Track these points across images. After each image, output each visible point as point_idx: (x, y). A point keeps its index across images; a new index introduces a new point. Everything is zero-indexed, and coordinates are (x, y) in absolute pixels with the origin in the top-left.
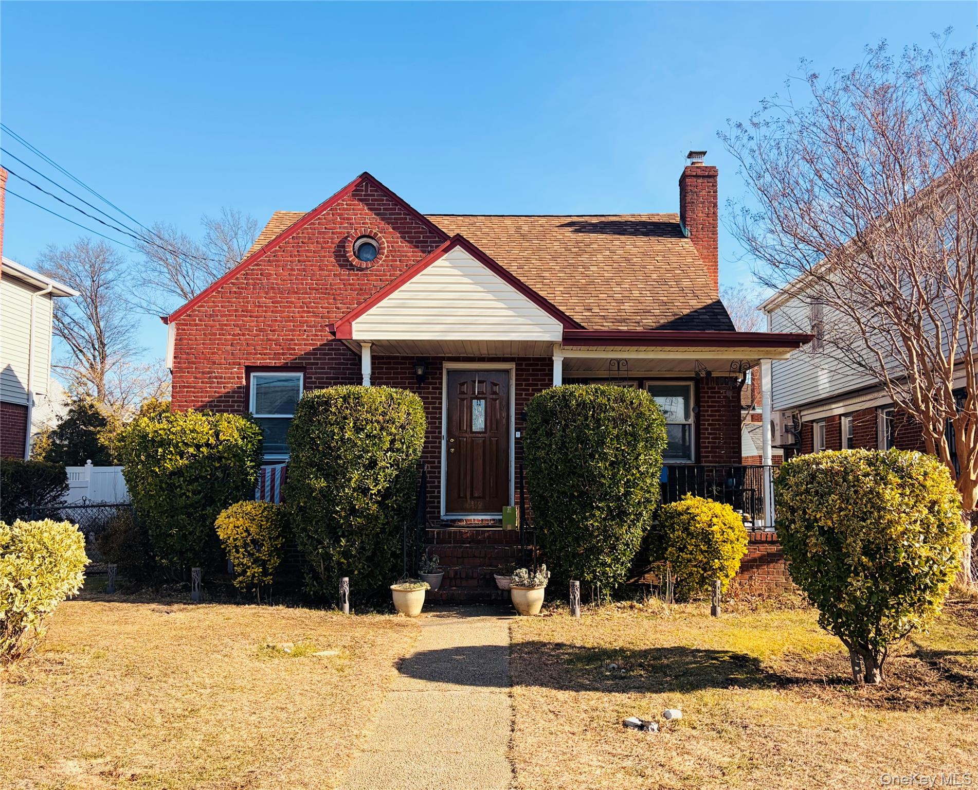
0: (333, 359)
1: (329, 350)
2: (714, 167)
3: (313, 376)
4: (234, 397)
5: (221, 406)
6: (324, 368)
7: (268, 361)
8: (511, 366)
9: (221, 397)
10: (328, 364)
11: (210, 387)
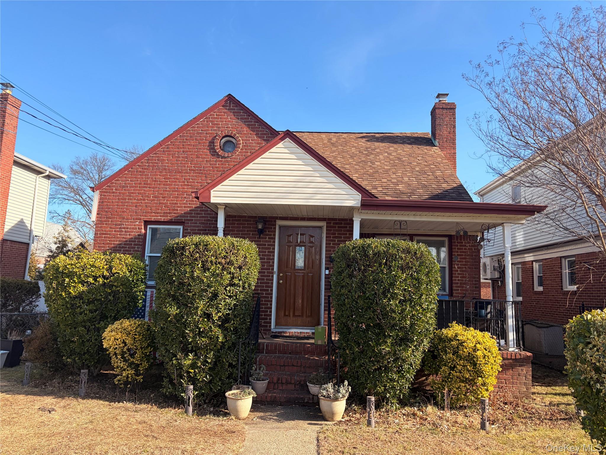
0: (203, 217)
1: (201, 211)
2: (454, 103)
3: (189, 228)
4: (135, 241)
5: (126, 247)
6: (196, 223)
7: (159, 217)
8: (323, 224)
9: (127, 241)
10: (199, 220)
11: (120, 235)
